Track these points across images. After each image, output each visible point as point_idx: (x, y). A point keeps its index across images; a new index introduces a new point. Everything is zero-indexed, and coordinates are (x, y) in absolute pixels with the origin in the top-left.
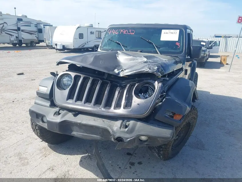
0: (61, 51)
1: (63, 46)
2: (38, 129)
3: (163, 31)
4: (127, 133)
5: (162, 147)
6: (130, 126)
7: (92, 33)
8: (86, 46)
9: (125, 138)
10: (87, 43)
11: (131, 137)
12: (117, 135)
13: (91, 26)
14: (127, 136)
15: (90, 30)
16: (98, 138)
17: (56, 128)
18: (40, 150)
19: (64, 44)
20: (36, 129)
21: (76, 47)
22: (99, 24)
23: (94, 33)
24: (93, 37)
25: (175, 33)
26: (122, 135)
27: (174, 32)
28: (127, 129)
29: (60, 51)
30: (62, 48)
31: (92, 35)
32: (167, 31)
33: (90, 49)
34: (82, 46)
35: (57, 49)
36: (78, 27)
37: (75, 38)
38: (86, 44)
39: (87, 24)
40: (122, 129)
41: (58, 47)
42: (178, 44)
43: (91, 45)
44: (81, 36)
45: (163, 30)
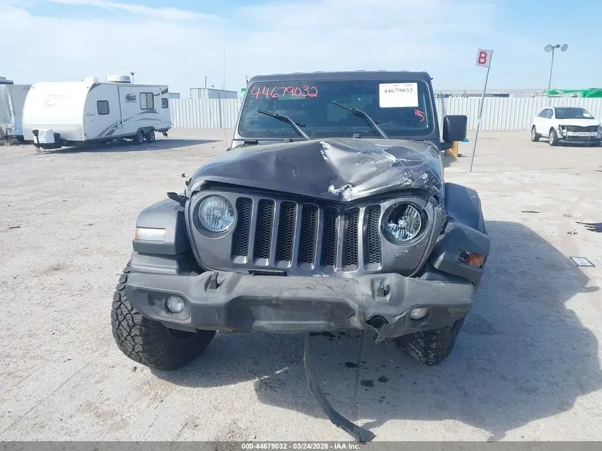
0: (51, 150)
1: (57, 136)
2: (138, 334)
3: (382, 87)
4: (391, 305)
5: (435, 334)
6: (394, 290)
7: (130, 98)
8: (117, 133)
9: (390, 315)
10: (119, 126)
11: (400, 312)
12: (371, 312)
13: (126, 81)
14: (392, 310)
15: (126, 91)
16: (322, 326)
17: (219, 316)
18: (140, 389)
19: (57, 130)
20: (132, 334)
21: (93, 135)
22: (133, 74)
23: (135, 99)
24: (135, 107)
25: (410, 90)
26: (382, 311)
27: (406, 88)
28: (388, 297)
29: (47, 150)
30: (52, 141)
31: (131, 104)
32: (391, 86)
33: (128, 140)
34: (108, 132)
35: (38, 145)
36: (94, 86)
37: (87, 114)
38: (116, 126)
39: (113, 77)
40: (377, 299)
41: (42, 140)
42: (418, 113)
43: (131, 128)
44: (103, 107)
45: (381, 85)
